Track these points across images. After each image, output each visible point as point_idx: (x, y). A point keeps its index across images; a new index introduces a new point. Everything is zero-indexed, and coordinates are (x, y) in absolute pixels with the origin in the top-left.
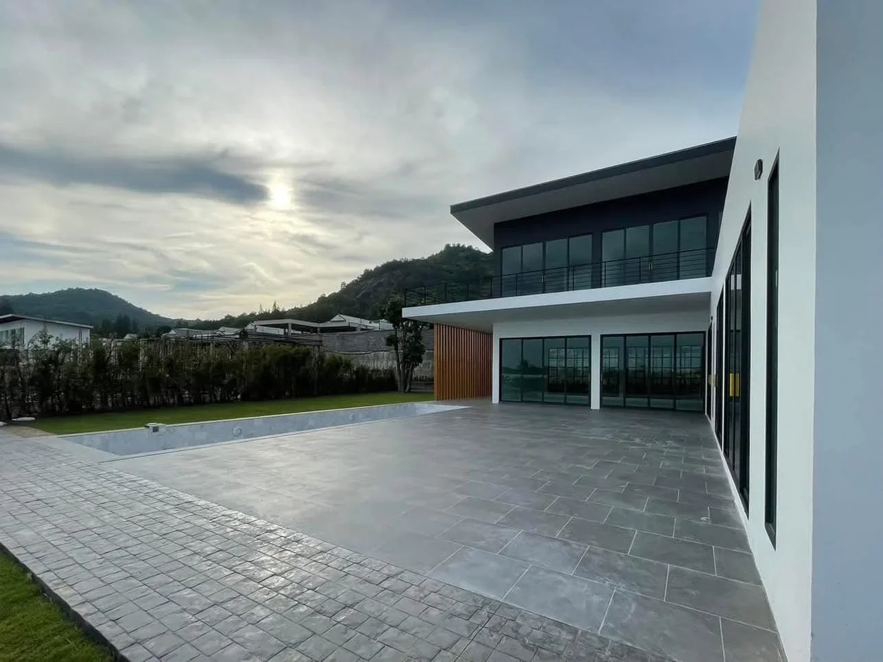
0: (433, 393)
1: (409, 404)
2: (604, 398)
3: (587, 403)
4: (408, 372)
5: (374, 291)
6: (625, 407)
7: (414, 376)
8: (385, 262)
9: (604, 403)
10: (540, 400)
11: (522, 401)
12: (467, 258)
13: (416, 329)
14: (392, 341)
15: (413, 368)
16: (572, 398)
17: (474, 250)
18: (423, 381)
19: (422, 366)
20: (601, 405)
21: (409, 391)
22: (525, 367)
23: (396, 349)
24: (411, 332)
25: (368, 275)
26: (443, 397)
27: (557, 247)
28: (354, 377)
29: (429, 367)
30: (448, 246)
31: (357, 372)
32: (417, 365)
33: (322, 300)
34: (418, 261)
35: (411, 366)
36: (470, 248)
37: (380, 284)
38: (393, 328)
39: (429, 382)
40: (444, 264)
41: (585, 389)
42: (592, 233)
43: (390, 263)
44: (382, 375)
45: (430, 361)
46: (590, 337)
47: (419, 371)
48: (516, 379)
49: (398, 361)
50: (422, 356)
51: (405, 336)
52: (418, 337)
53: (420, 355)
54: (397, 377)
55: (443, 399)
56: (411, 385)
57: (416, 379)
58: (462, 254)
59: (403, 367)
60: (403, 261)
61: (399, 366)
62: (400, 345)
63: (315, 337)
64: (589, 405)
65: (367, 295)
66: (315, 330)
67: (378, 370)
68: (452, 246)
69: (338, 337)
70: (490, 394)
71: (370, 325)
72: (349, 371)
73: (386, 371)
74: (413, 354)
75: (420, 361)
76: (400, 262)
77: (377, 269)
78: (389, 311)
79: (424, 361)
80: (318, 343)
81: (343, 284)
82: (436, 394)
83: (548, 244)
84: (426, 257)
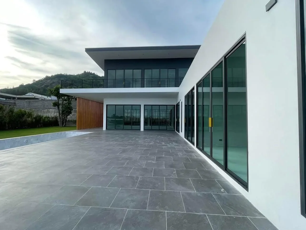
0: (76, 126)
1: (63, 132)
2: (145, 126)
3: (139, 128)
4: (64, 118)
5: (51, 85)
6: (152, 130)
7: (67, 120)
8: (57, 74)
9: (145, 129)
10: (122, 128)
11: (115, 129)
12: (93, 77)
13: (69, 100)
14: (56, 104)
15: (67, 116)
16: (134, 127)
17: (95, 75)
18: (72, 121)
19: (72, 115)
20: (144, 129)
21: (65, 126)
22: (115, 116)
23: (58, 108)
24: (66, 101)
25: (47, 78)
26: (81, 128)
27: (129, 72)
28: (34, 120)
29: (75, 116)
30: (85, 72)
31: (35, 118)
32: (69, 115)
33: (22, 86)
34: (72, 75)
35: (66, 116)
36: (94, 74)
37: (54, 83)
38: (57, 99)
39: (75, 122)
40: (83, 78)
41: (139, 123)
42: (141, 69)
43: (59, 75)
44: (51, 119)
45: (76, 113)
46: (140, 105)
47: (69, 117)
48: (112, 120)
49: (59, 113)
50: (72, 111)
51: (63, 103)
52: (70, 103)
53: (71, 111)
54: (59, 120)
55: (81, 129)
56: (65, 123)
57: (69, 121)
58: (91, 75)
59: (62, 116)
60: (65, 75)
61: (60, 115)
62: (60, 107)
63: (12, 101)
64: (140, 129)
65: (47, 86)
66: (14, 98)
67: (49, 117)
68: (87, 72)
69: (26, 102)
70: (102, 126)
71: (47, 98)
72: (30, 118)
73: (53, 117)
74: (67, 110)
75: (71, 113)
76: (64, 75)
77: (52, 76)
78: (55, 91)
79: (73, 113)
80: (13, 104)
81: (35, 80)
82: (77, 127)
83: (126, 70)
84: (76, 75)
